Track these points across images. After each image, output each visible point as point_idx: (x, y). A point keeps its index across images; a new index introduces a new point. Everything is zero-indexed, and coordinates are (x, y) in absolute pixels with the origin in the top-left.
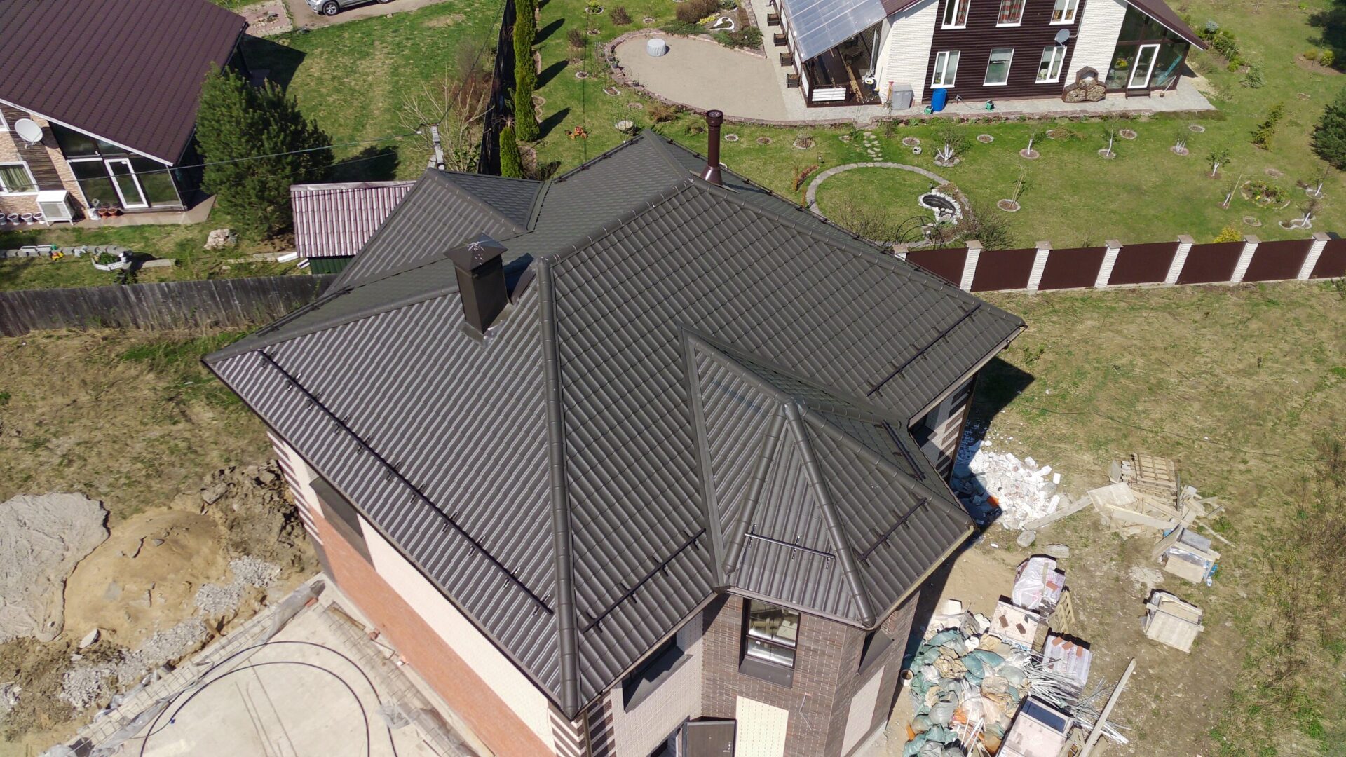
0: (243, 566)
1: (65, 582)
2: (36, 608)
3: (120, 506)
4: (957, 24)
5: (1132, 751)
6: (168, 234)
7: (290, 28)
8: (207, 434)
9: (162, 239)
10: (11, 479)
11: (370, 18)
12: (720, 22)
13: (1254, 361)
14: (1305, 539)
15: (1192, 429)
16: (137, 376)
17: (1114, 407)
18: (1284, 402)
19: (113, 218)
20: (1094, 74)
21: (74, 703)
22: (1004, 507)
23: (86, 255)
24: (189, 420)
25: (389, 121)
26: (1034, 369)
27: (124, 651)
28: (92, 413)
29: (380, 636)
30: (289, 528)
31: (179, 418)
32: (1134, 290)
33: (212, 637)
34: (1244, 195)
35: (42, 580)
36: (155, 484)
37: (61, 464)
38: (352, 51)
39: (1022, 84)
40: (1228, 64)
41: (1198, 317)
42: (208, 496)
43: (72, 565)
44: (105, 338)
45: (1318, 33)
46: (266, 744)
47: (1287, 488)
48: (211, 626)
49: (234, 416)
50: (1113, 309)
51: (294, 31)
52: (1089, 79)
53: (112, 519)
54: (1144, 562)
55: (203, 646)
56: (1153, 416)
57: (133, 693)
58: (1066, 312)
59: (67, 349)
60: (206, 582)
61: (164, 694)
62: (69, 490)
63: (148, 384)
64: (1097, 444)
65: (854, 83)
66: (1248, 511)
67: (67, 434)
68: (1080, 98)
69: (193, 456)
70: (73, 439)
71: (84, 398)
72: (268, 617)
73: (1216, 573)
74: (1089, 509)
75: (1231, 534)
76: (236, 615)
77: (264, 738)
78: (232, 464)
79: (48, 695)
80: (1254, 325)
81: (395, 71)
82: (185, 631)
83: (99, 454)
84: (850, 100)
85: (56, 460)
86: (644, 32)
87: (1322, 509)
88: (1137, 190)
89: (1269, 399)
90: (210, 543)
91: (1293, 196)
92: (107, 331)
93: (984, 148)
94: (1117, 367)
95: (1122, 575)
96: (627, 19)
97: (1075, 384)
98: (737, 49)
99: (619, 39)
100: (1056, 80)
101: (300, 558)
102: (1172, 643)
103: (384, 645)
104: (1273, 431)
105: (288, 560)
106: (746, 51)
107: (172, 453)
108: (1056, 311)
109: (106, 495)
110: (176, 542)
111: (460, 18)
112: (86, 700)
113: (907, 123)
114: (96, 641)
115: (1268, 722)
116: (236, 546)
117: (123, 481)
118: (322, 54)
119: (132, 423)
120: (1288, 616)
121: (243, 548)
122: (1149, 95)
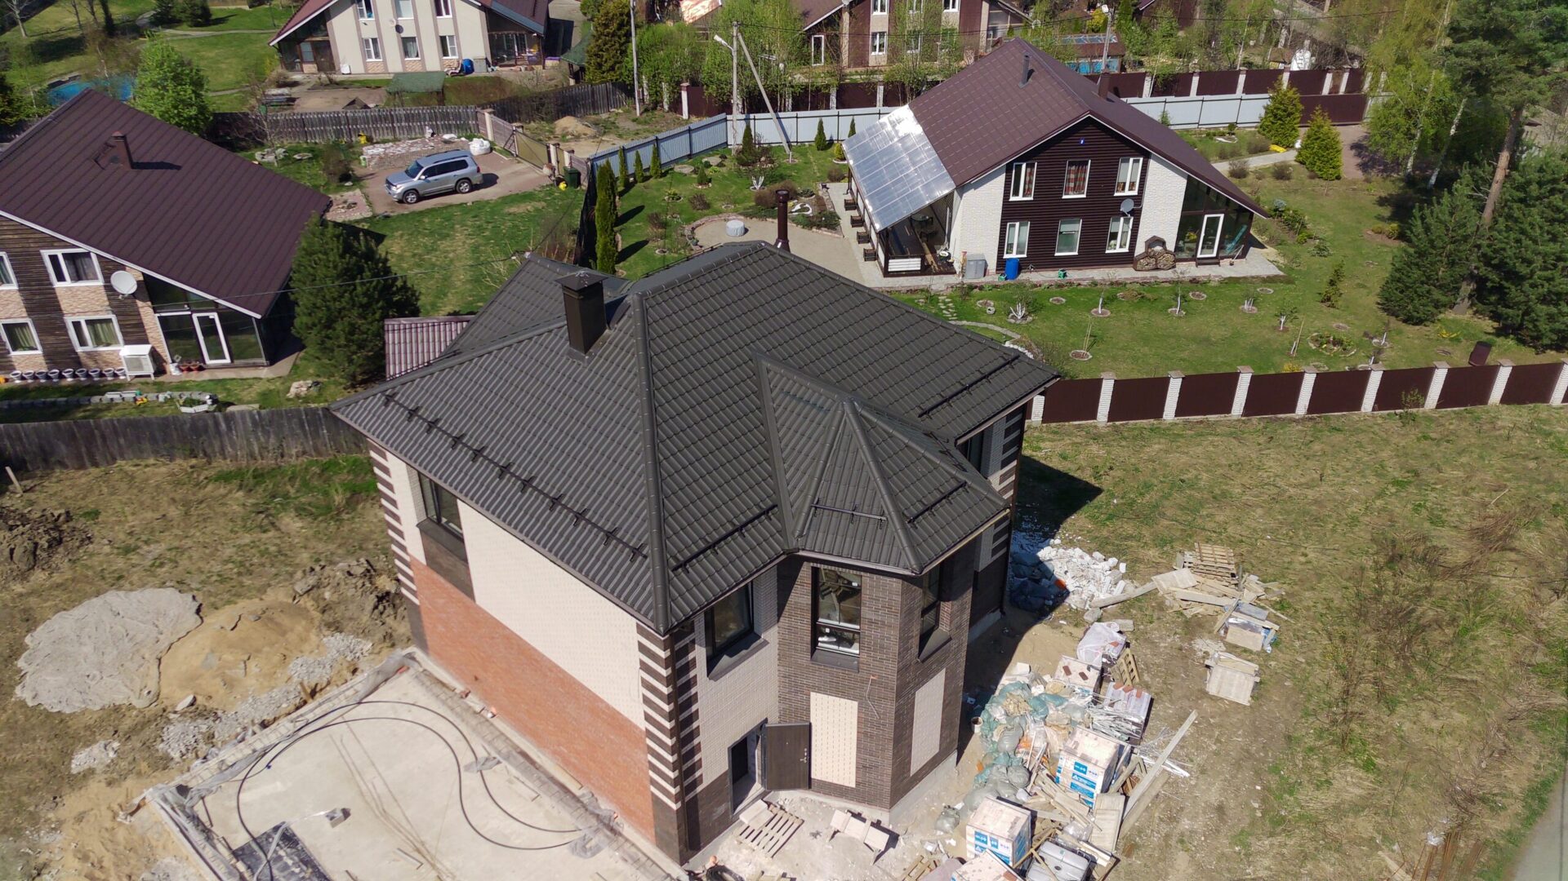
0: (336, 643)
1: (160, 660)
2: (132, 680)
3: (212, 599)
4: (1024, 196)
5: (1193, 783)
6: (251, 386)
7: (369, 214)
8: (297, 540)
9: (244, 390)
10: (103, 578)
11: (451, 206)
12: (798, 207)
13: (1317, 476)
14: (1361, 614)
15: (1255, 530)
16: (226, 495)
17: (1179, 512)
18: (1345, 508)
19: (194, 373)
20: (1163, 243)
21: (172, 754)
22: (1070, 588)
23: (171, 400)
24: (279, 529)
25: (471, 290)
26: (1106, 483)
27: (220, 713)
28: (182, 524)
29: (470, 696)
30: (381, 607)
31: (269, 527)
32: (1201, 422)
33: (305, 703)
34: (1311, 345)
35: (137, 658)
36: (247, 581)
37: (153, 565)
38: (432, 233)
39: (1093, 253)
40: (1298, 237)
41: (1262, 440)
42: (300, 587)
43: (167, 644)
44: (192, 467)
45: (1386, 212)
46: (361, 783)
47: (1347, 576)
48: (304, 689)
49: (323, 525)
50: (1181, 436)
51: (374, 216)
52: (1158, 248)
53: (204, 610)
54: (1206, 635)
55: (297, 708)
56: (1218, 518)
57: (228, 746)
58: (1135, 438)
59: (155, 474)
60: (299, 655)
61: (259, 746)
62: (163, 585)
63: (237, 500)
64: (1162, 542)
65: (929, 257)
66: (1307, 594)
67: (157, 542)
68: (1151, 267)
69: (283, 558)
70: (164, 546)
71: (174, 512)
72: (360, 682)
73: (1275, 644)
74: (1153, 593)
75: (1291, 612)
76: (329, 683)
77: (358, 778)
78: (323, 563)
79: (148, 746)
80: (1317, 447)
81: (475, 249)
82: (280, 695)
83: (190, 558)
84: (925, 270)
85: (148, 563)
86: (723, 216)
87: (1379, 593)
88: (1206, 341)
89: (1330, 505)
90: (304, 623)
91: (1359, 346)
92: (194, 461)
93: (1056, 309)
94: (1183, 481)
95: (1186, 645)
96: (707, 206)
97: (1141, 494)
98: (814, 229)
99: (698, 222)
100: (1126, 250)
101: (391, 636)
102: (1232, 698)
103: (474, 702)
104: (1334, 531)
105: (379, 635)
106: (824, 232)
107: (262, 556)
108: (1125, 438)
109: (198, 590)
110: (271, 620)
111: (540, 205)
112: (184, 751)
113: (981, 288)
114: (192, 704)
115: (1325, 761)
116: (329, 625)
117: (215, 578)
118: (402, 236)
119: (223, 532)
120: (1345, 677)
121: (336, 627)
122: (1218, 263)
